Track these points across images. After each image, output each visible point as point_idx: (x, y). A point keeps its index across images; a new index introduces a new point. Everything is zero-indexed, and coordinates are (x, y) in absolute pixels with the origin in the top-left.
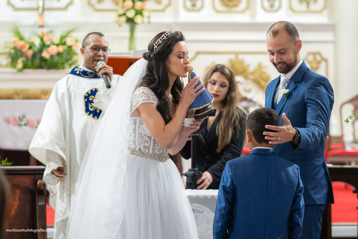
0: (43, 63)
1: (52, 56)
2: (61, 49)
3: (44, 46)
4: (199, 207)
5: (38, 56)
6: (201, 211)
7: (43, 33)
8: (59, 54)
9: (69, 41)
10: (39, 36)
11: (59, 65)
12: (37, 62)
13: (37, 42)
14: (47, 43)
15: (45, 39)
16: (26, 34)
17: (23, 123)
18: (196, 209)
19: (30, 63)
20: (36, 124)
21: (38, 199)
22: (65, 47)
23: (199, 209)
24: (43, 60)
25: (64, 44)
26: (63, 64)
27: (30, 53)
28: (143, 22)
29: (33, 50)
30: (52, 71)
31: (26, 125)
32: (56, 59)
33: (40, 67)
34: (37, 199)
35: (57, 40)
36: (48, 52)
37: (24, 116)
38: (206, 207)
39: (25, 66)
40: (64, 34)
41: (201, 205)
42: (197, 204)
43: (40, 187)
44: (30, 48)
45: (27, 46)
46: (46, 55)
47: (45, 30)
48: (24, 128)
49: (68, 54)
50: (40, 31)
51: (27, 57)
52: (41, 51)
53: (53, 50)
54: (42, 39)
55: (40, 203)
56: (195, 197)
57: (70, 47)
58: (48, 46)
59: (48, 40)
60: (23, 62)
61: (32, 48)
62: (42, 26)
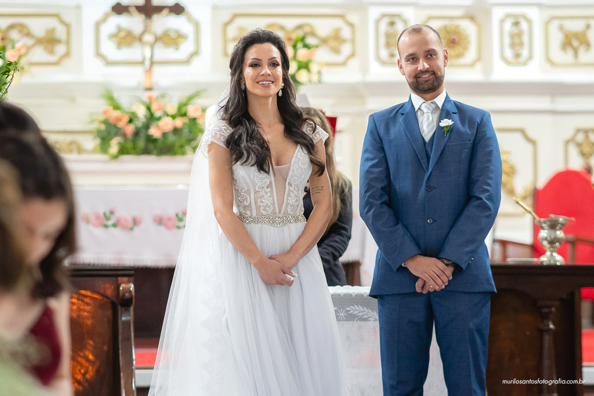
0: (151, 146)
1: (165, 135)
2: (179, 122)
3: (152, 118)
4: (362, 312)
5: (142, 135)
6: (365, 317)
7: (150, 98)
8: (176, 131)
9: (192, 111)
10: (143, 103)
11: (176, 148)
12: (141, 143)
13: (141, 112)
14: (158, 114)
15: (154, 107)
16: (124, 101)
17: (110, 223)
18: (357, 314)
19: (129, 145)
20: (130, 224)
21: (121, 313)
22: (185, 120)
23: (361, 314)
24: (150, 140)
25: (184, 115)
26: (182, 146)
27: (130, 129)
28: (310, 81)
29: (135, 124)
30: (165, 158)
31: (114, 226)
32: (172, 138)
33: (146, 152)
34: (119, 313)
35: (172, 109)
36: (158, 128)
37: (112, 213)
38: (373, 312)
39: (123, 151)
40: (184, 100)
41: (366, 309)
42: (358, 306)
43: (124, 295)
44: (130, 121)
45: (126, 119)
46: (154, 132)
47: (154, 94)
48: (112, 230)
49: (191, 132)
50: (145, 96)
51: (124, 135)
52: (147, 127)
53: (167, 124)
54: (149, 108)
55: (123, 319)
56: (355, 296)
57: (194, 120)
58: (159, 119)
59: (159, 109)
60: (120, 144)
61: (134, 122)
62: (150, 89)
